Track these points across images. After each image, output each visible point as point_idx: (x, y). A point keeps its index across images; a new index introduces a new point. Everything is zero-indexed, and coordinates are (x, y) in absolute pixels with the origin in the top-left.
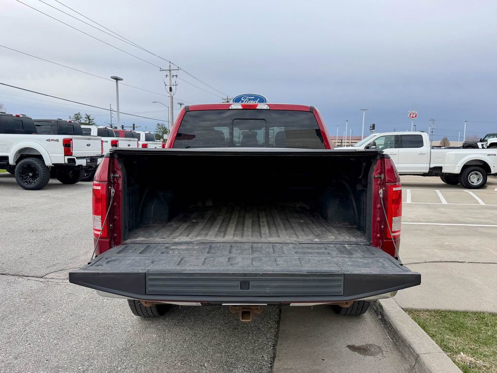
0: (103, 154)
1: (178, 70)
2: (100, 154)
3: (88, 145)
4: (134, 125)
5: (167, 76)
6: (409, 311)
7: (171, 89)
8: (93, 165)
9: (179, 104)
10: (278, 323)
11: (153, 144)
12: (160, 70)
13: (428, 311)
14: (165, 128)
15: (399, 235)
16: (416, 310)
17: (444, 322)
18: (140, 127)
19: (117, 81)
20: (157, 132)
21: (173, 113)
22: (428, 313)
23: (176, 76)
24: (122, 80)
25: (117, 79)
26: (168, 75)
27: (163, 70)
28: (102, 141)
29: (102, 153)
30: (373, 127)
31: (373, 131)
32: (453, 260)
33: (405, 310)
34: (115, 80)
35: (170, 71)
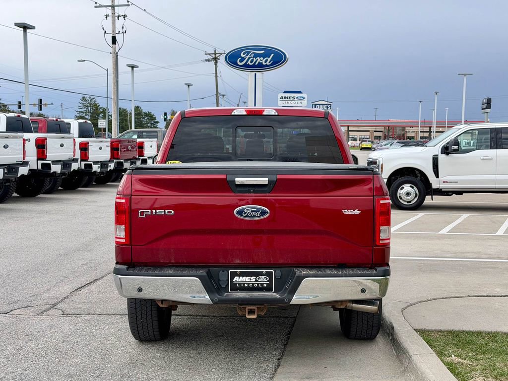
0: (26, 160)
1: (128, 5)
2: (22, 160)
3: (6, 147)
4: (40, 101)
5: (107, 16)
6: (422, 332)
7: (114, 40)
8: (12, 177)
9: (129, 66)
10: (285, 345)
11: (96, 142)
12: (96, 7)
13: (441, 331)
14: (96, 104)
15: (388, 244)
16: (429, 331)
17: (453, 340)
18: (52, 104)
19: (25, 31)
20: (80, 112)
21: (117, 82)
22: (440, 334)
23: (124, 16)
24: (33, 28)
25: (25, 27)
26: (110, 14)
27: (101, 6)
28: (24, 140)
29: (24, 158)
30: (488, 104)
31: (488, 110)
32: (503, 295)
33: (417, 331)
34: (22, 29)
35: (113, 7)
